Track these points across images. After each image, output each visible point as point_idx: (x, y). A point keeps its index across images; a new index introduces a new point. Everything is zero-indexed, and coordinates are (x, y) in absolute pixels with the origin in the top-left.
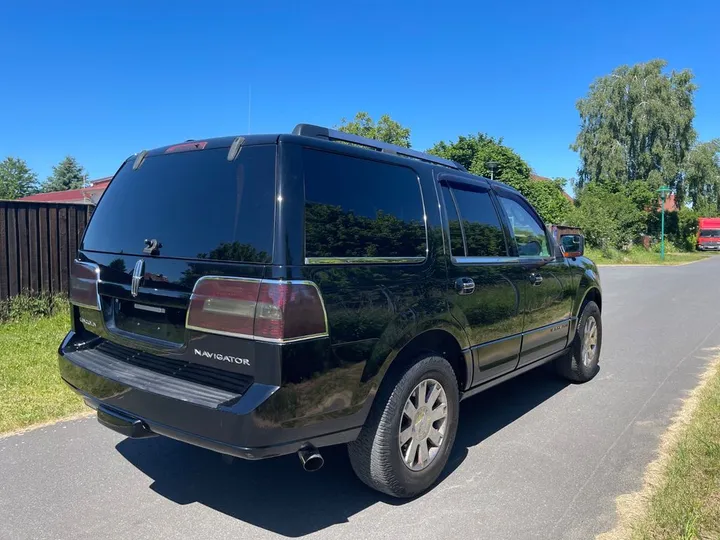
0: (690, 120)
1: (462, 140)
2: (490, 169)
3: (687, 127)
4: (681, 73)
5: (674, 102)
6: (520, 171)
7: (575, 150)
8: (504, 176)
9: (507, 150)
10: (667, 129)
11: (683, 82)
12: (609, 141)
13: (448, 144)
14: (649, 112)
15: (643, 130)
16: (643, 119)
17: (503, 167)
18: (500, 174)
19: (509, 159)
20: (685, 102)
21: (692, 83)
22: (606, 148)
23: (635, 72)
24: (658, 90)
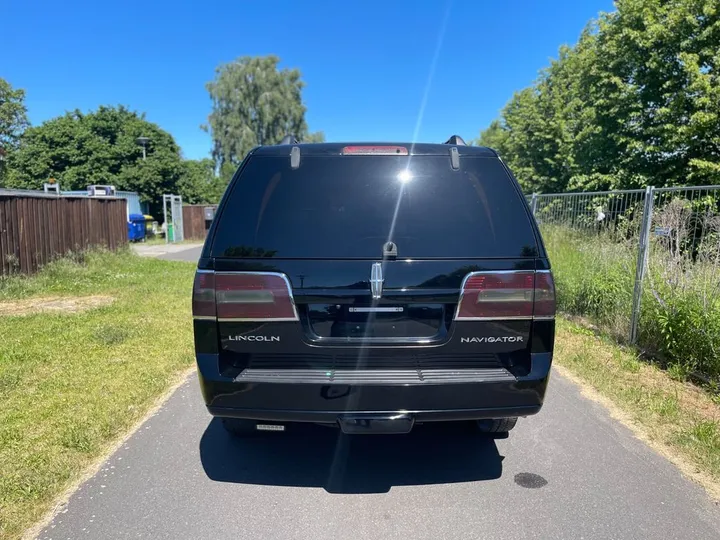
0: (303, 114)
1: (103, 110)
2: (141, 145)
3: (301, 121)
4: (292, 71)
5: (289, 96)
6: (173, 150)
7: (206, 130)
8: (157, 153)
9: (154, 126)
10: (286, 119)
11: (294, 79)
12: (240, 125)
13: (85, 113)
14: (272, 103)
15: (268, 118)
16: (267, 109)
17: (154, 144)
18: (152, 151)
19: (160, 135)
20: (297, 98)
21: (300, 80)
22: (238, 132)
23: (258, 64)
24: (276, 84)
